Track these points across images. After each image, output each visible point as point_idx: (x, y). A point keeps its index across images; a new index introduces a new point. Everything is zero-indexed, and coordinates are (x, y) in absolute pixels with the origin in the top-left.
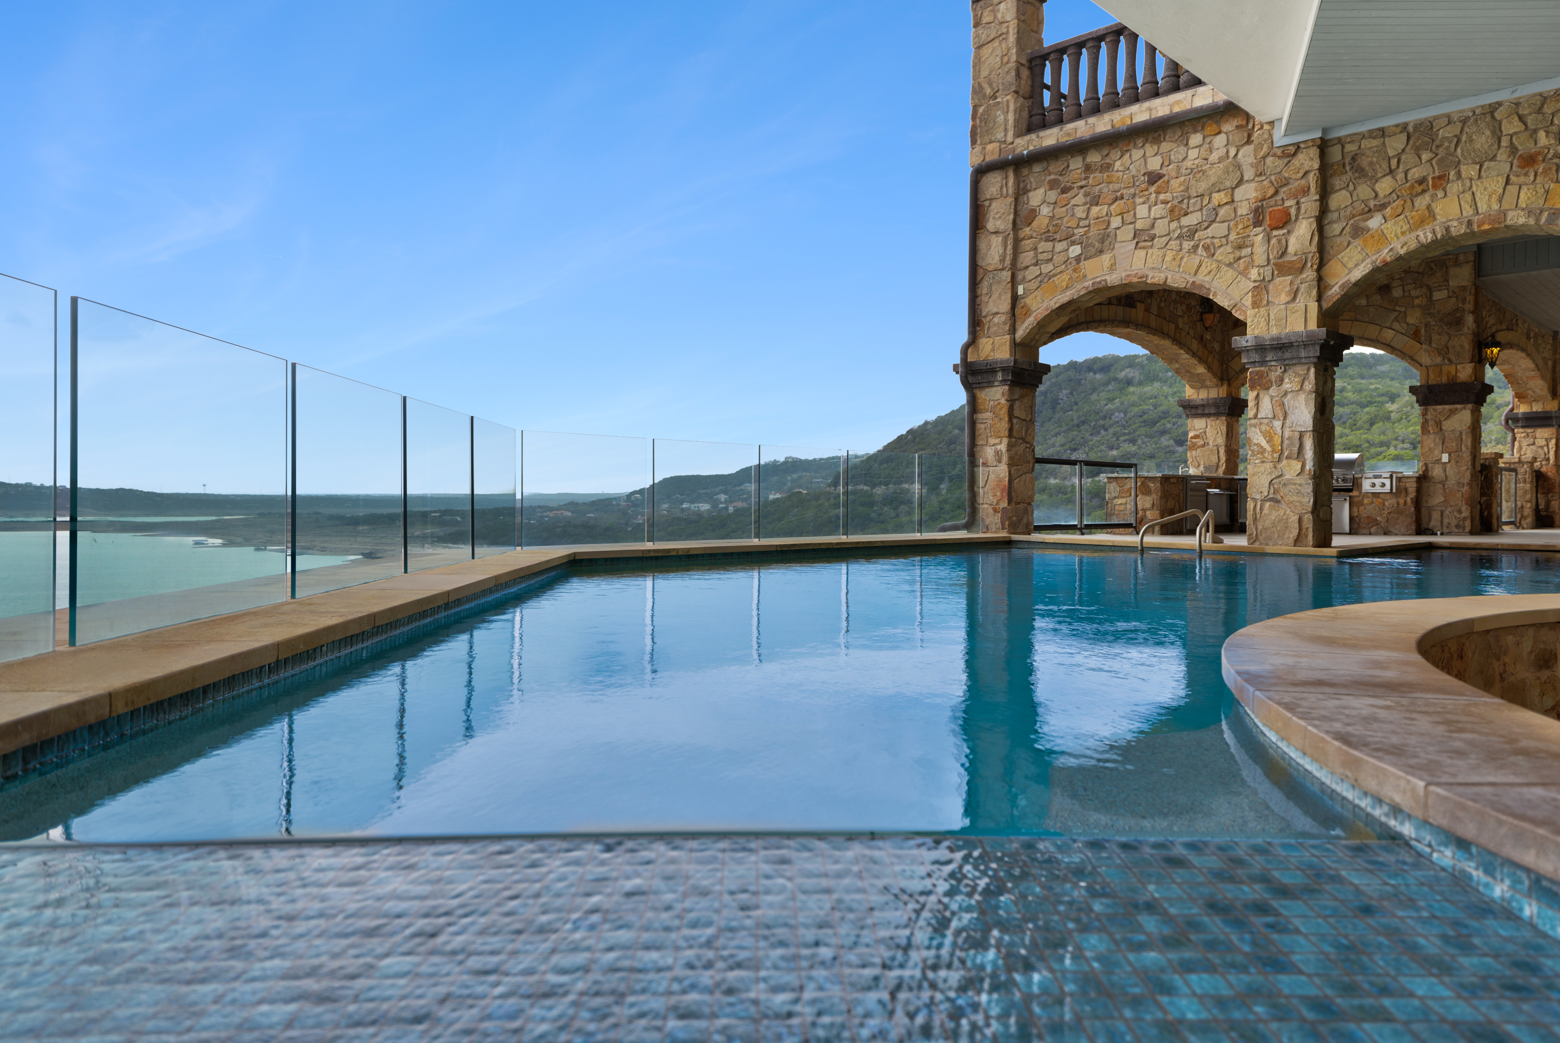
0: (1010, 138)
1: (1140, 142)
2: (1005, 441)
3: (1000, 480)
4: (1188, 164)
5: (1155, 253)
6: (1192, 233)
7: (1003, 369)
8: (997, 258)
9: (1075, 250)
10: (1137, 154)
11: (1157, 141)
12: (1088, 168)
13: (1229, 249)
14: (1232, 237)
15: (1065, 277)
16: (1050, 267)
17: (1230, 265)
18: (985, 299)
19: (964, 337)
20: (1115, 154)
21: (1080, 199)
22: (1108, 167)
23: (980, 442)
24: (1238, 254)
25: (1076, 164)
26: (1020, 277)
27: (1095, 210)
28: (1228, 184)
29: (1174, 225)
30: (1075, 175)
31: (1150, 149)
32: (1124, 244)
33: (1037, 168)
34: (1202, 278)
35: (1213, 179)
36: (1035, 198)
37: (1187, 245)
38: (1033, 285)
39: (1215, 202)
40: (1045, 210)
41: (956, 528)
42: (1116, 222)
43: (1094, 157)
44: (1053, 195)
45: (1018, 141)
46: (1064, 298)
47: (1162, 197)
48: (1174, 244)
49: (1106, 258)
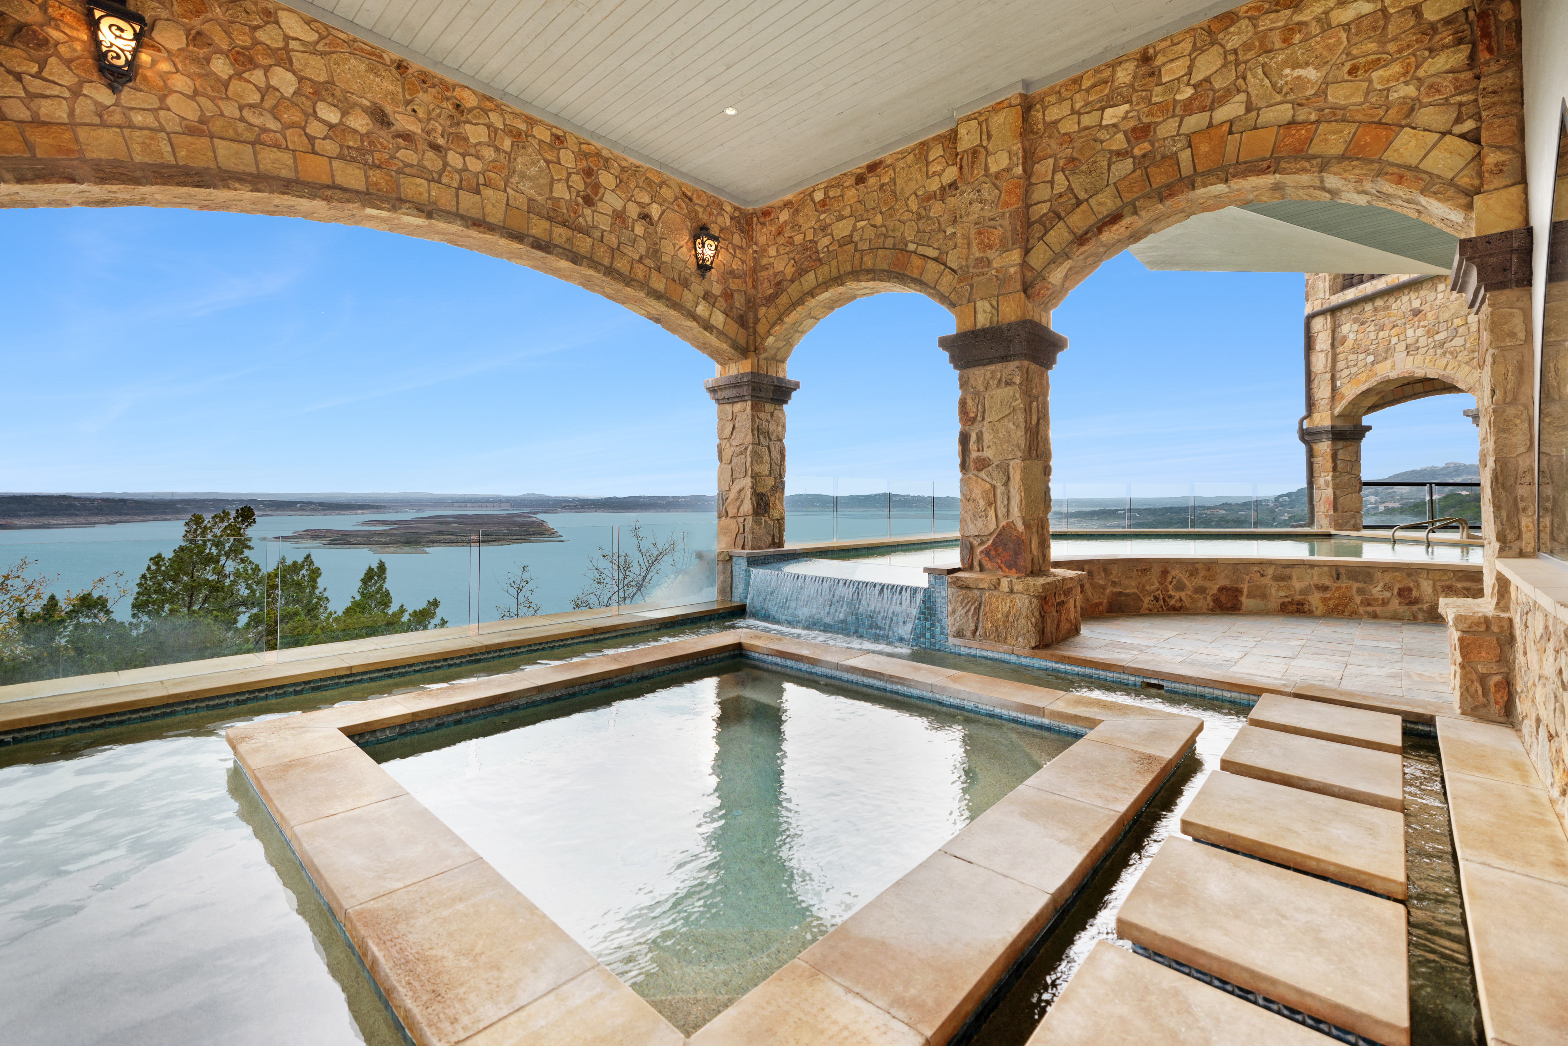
0: (1327, 296)
1: (1406, 292)
2: (1331, 474)
3: (1328, 498)
4: (1438, 302)
5: (1419, 358)
6: (1442, 344)
7: (1326, 432)
8: (1322, 366)
9: (1371, 358)
10: (1405, 299)
11: (1417, 290)
12: (1376, 309)
13: (1466, 353)
14: (1468, 345)
15: (1365, 375)
16: (1356, 369)
17: (1467, 363)
18: (1316, 390)
19: (1303, 413)
20: (1392, 300)
21: (1372, 328)
22: (1388, 308)
23: (1316, 475)
24: (1472, 356)
25: (1369, 307)
26: (1338, 375)
27: (1381, 334)
28: (1462, 313)
29: (1430, 340)
30: (1368, 314)
31: (1413, 295)
32: (1400, 355)
33: (1345, 312)
34: (1449, 372)
35: (1453, 311)
36: (1345, 329)
37: (1439, 352)
38: (1346, 380)
39: (1455, 325)
40: (1352, 336)
41: (1301, 526)
42: (1394, 340)
43: (1379, 303)
44: (1355, 327)
45: (1332, 297)
46: (1364, 388)
47: (1422, 323)
48: (1431, 352)
49: (1389, 362)
